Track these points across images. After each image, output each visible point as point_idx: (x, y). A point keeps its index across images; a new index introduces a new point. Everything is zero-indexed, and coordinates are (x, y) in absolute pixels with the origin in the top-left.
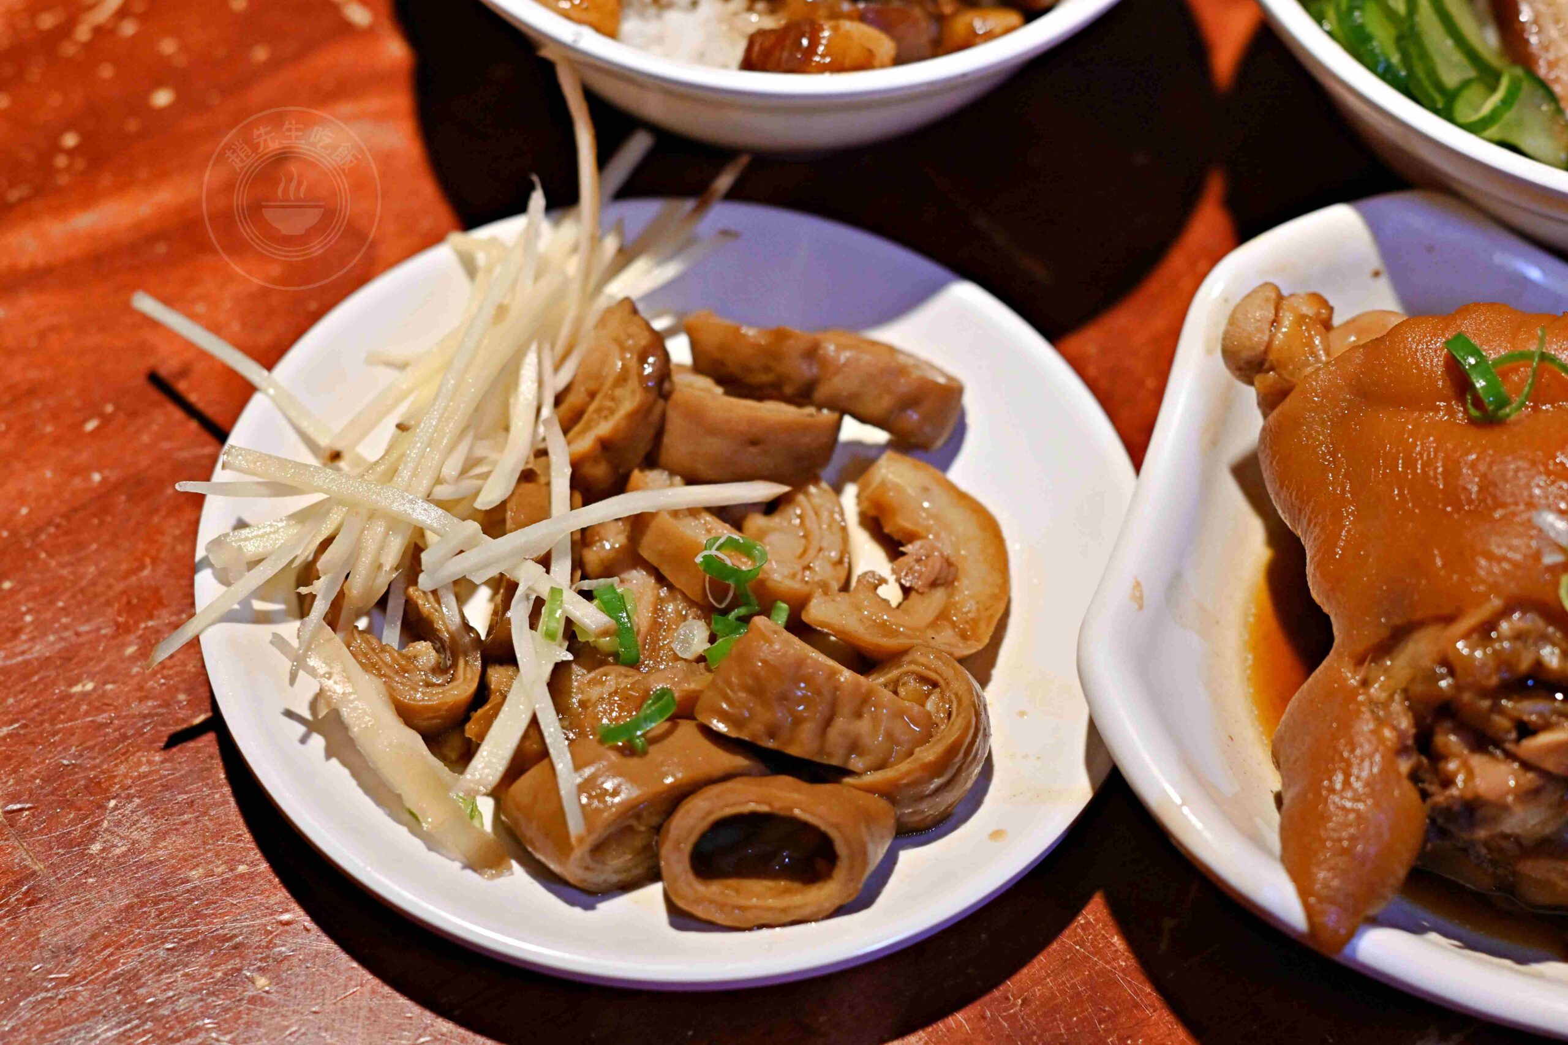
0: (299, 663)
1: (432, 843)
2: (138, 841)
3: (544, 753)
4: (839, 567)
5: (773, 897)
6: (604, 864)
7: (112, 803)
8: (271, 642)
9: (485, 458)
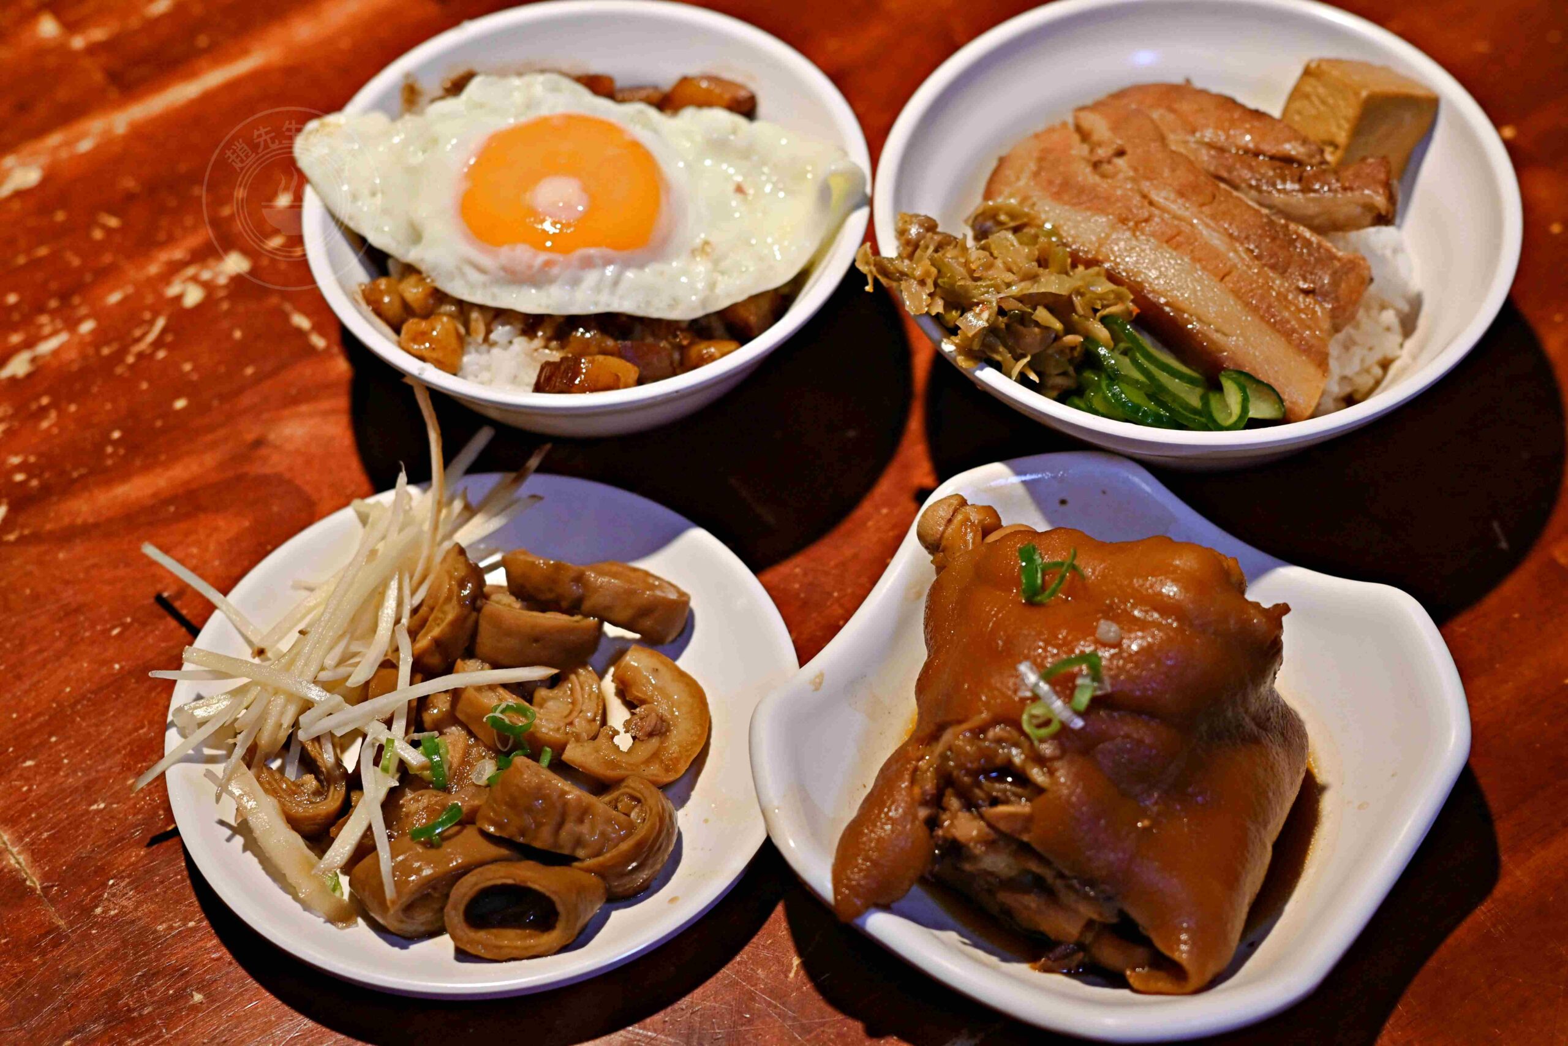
0: (223, 788)
1: (306, 907)
2: (126, 907)
3: (374, 848)
4: (593, 723)
5: (520, 939)
6: (413, 919)
7: (111, 882)
8: (205, 775)
9: (359, 653)
